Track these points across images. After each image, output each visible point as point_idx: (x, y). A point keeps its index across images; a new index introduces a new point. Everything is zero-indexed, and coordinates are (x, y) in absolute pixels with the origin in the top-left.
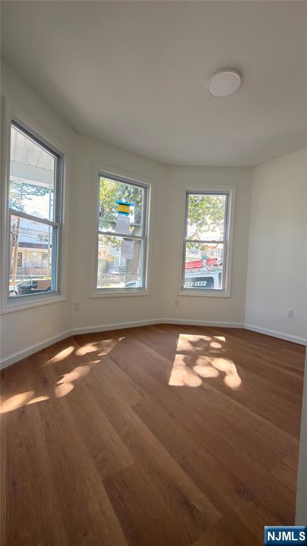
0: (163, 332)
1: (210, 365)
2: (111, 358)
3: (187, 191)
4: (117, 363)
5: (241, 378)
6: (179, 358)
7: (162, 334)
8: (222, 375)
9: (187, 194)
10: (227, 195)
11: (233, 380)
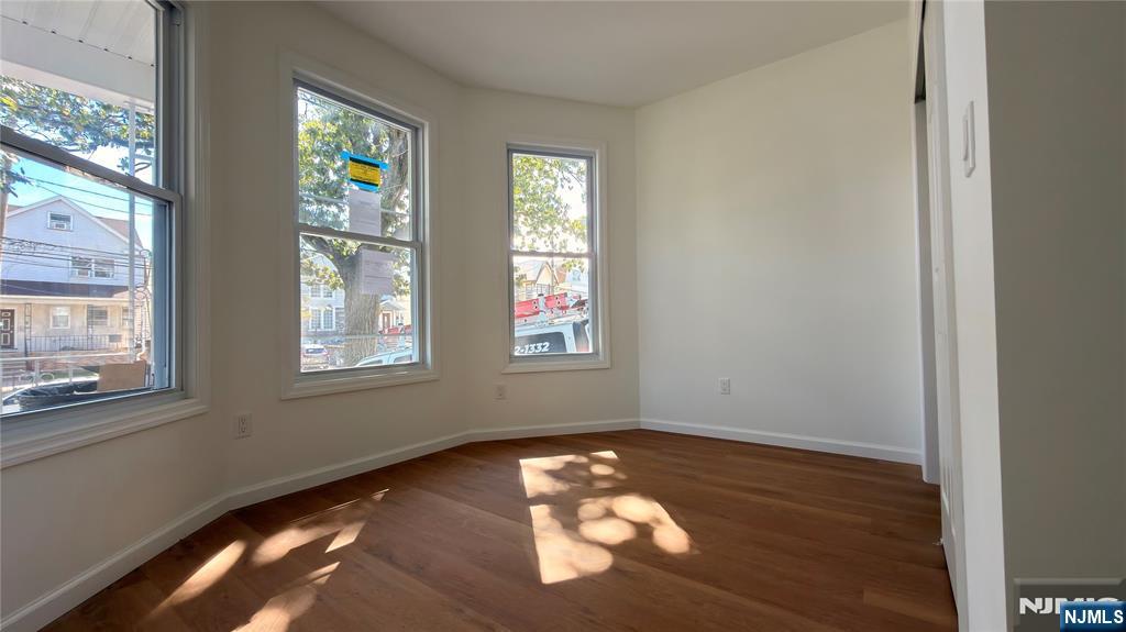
0: (480, 462)
1: (610, 514)
2: (369, 550)
3: (508, 145)
4: (390, 559)
5: (685, 530)
6: (539, 513)
7: (481, 467)
8: (644, 530)
9: (510, 151)
10: (590, 159)
11: (672, 538)
